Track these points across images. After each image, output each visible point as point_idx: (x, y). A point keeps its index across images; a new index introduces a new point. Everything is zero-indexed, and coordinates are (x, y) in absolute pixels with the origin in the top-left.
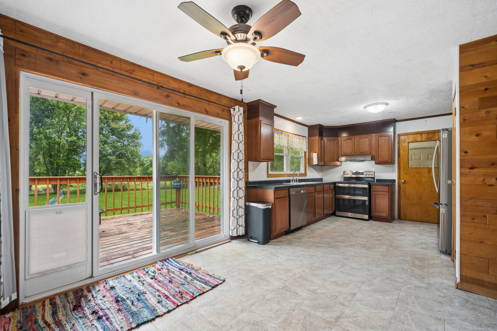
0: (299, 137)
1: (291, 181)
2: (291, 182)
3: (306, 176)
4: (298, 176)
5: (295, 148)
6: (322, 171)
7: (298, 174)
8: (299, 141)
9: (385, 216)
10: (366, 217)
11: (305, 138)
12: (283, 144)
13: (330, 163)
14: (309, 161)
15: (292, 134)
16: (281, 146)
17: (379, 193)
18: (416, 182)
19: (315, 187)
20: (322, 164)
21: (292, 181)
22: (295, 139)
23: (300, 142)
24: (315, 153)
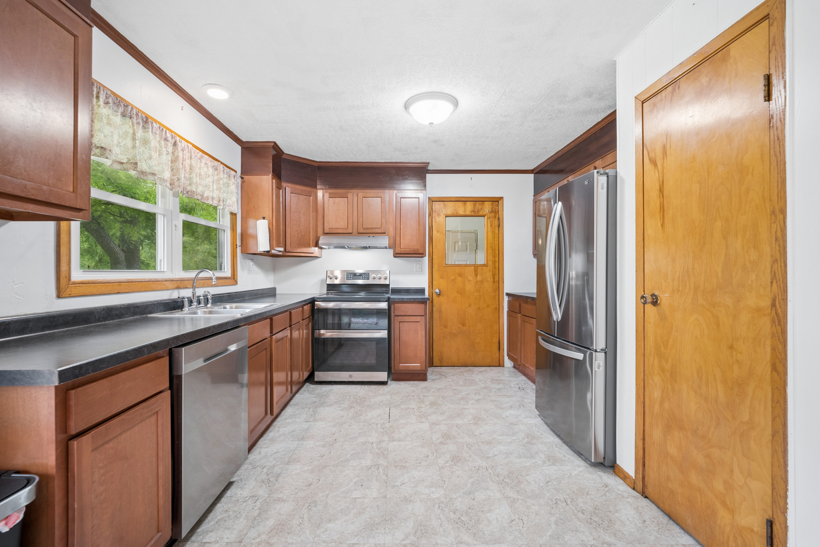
0: (216, 163)
1: (186, 303)
2: (186, 309)
3: (236, 283)
4: (215, 286)
5: (202, 196)
6: (274, 269)
7: (211, 279)
8: (216, 178)
9: (419, 369)
10: (383, 376)
11: (233, 173)
12: (150, 167)
13: (299, 250)
14: (245, 240)
15: (190, 146)
16: (143, 173)
17: (407, 319)
18: (458, 292)
19: (271, 320)
20: (280, 251)
21: (191, 302)
22: (203, 165)
23: (219, 180)
24: (264, 218)
